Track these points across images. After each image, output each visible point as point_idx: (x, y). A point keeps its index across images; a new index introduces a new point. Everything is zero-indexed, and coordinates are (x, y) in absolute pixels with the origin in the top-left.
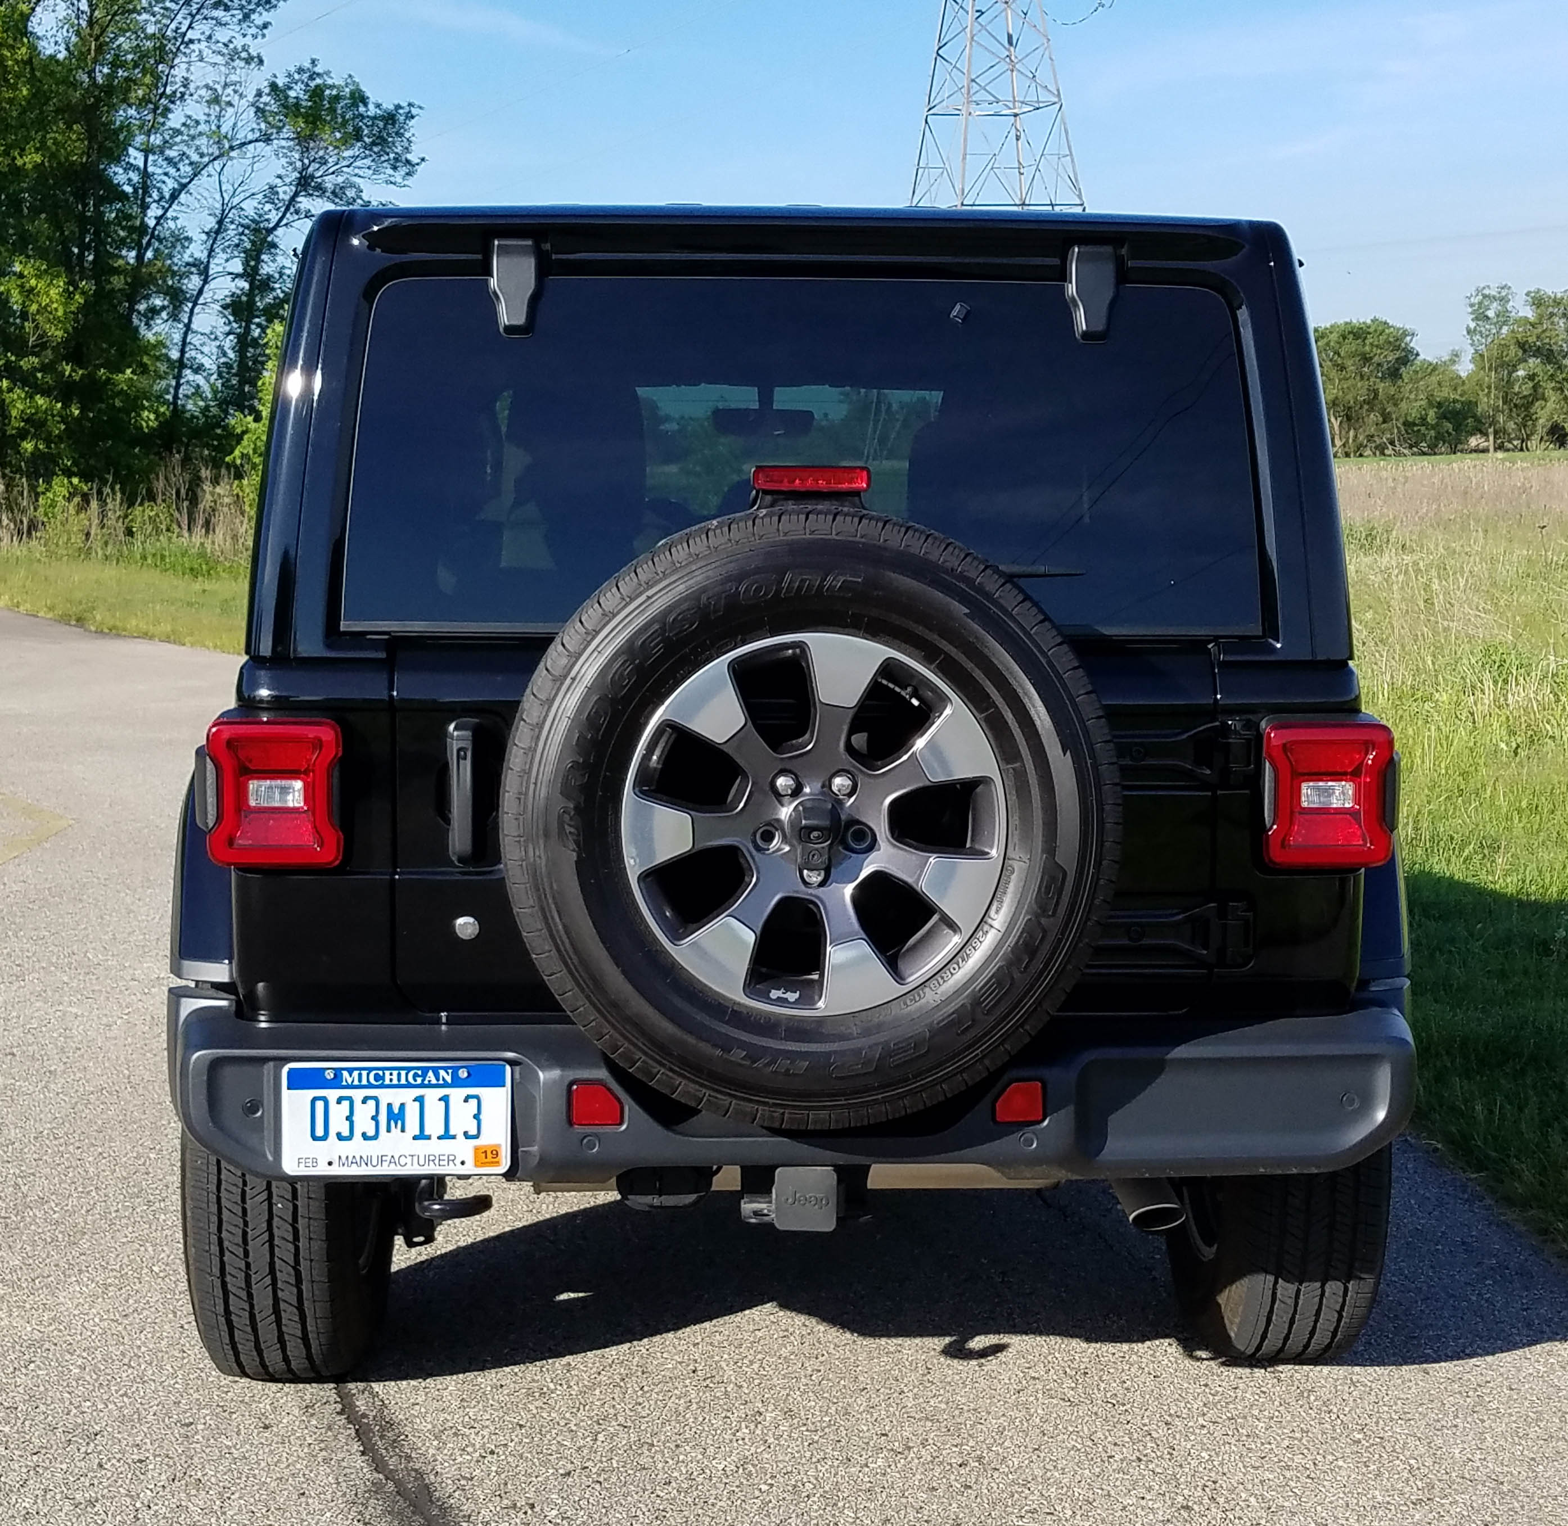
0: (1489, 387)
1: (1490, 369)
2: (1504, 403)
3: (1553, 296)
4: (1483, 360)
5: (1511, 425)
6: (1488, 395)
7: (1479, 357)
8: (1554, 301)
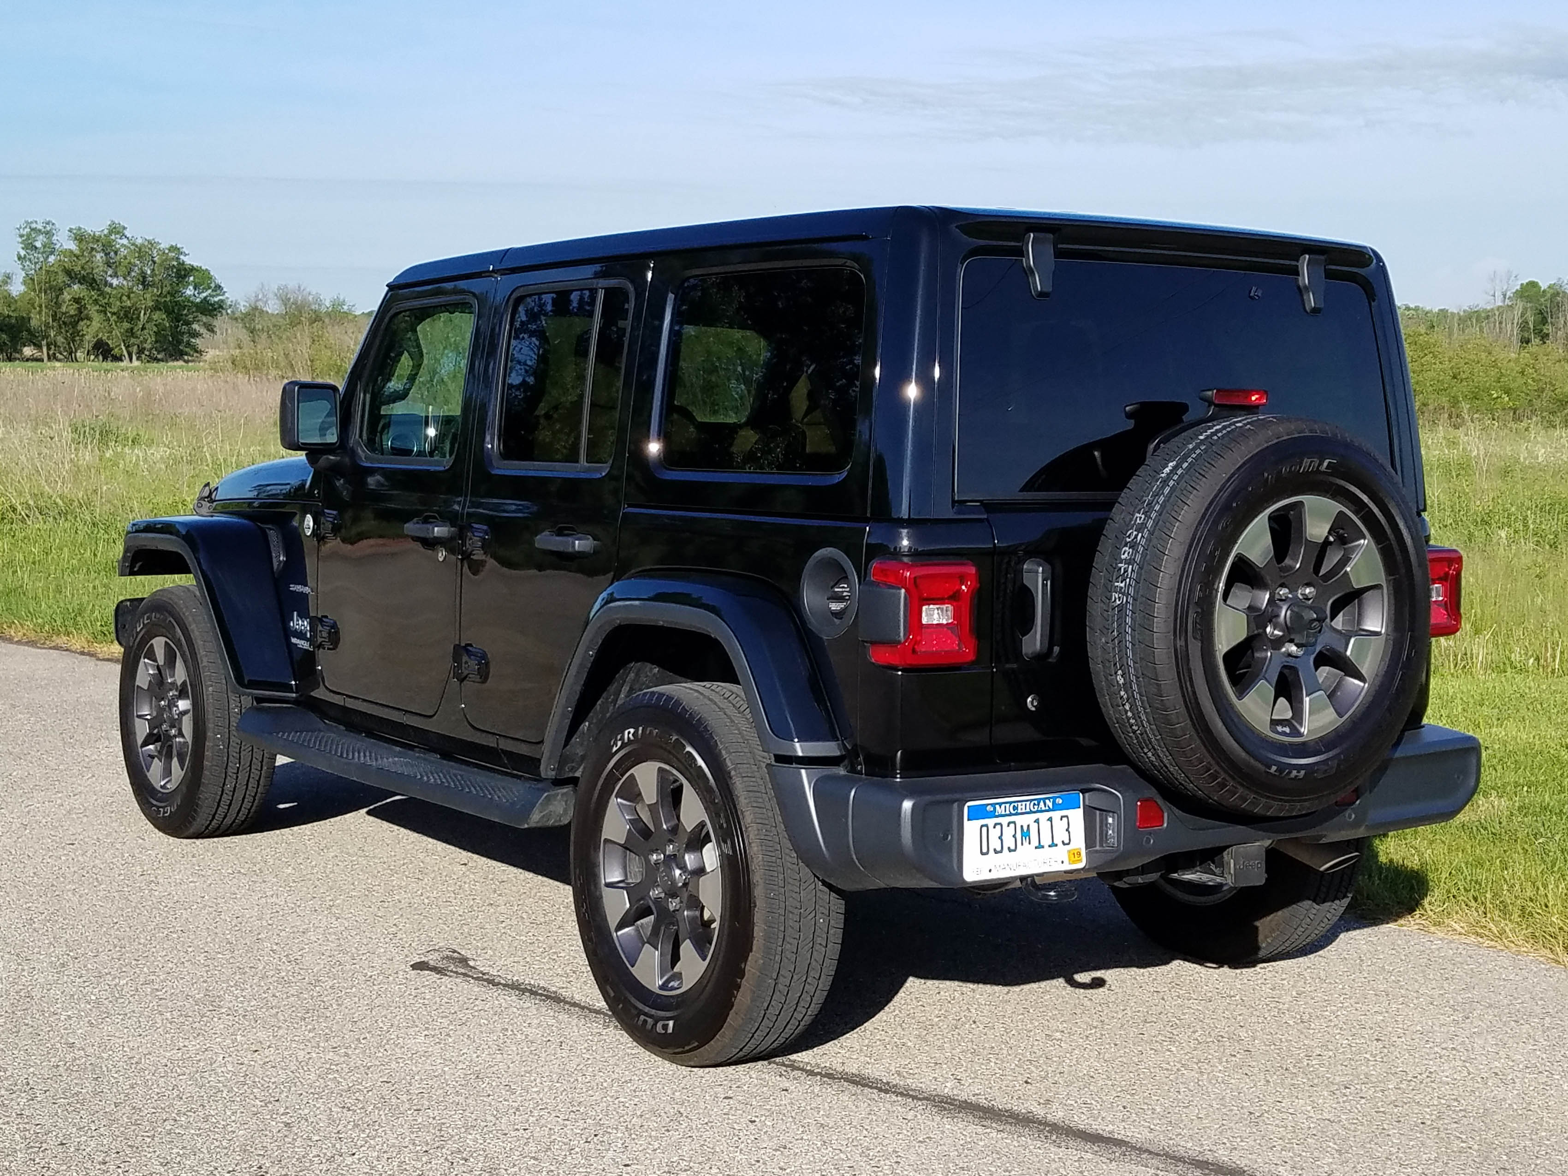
0: (40, 306)
1: (40, 291)
2: (53, 321)
3: (92, 234)
4: (34, 284)
5: (60, 340)
6: (40, 313)
7: (29, 280)
8: (93, 238)
